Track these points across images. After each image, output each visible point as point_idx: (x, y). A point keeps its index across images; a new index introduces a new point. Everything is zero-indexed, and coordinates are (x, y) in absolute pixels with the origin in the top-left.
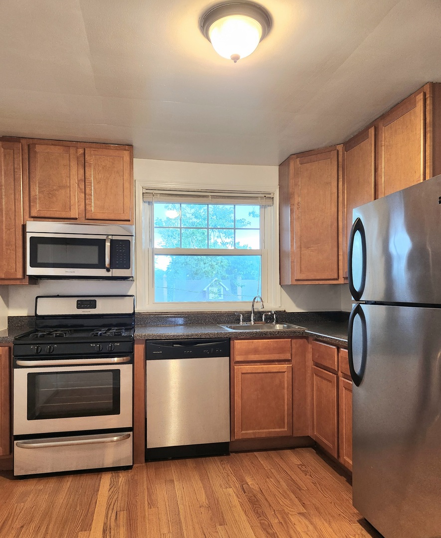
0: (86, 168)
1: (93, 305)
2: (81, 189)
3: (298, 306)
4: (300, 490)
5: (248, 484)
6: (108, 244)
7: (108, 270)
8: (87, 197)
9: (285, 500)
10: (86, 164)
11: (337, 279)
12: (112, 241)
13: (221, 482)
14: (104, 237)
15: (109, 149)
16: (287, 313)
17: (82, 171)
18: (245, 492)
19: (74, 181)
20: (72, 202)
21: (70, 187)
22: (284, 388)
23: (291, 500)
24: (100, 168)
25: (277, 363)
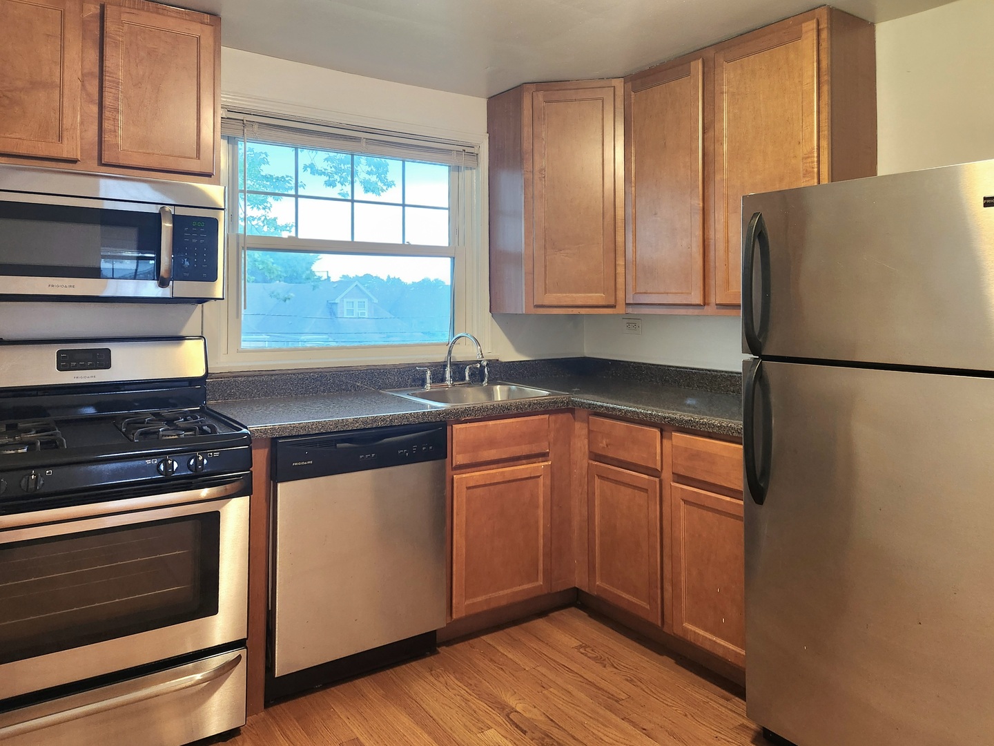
0: (108, 51)
1: (102, 360)
2: (88, 95)
3: (519, 350)
4: (617, 701)
5: (516, 711)
6: (167, 226)
7: (163, 283)
8: (107, 114)
9: (606, 729)
10: (107, 40)
11: (613, 306)
12: (176, 219)
13: (464, 720)
14: (154, 209)
15: (162, 14)
16: (502, 363)
17: (93, 55)
18: (525, 732)
19: (72, 75)
20: (67, 122)
21: (61, 87)
22: (537, 507)
23: (616, 727)
24: (142, 54)
25: (524, 461)
